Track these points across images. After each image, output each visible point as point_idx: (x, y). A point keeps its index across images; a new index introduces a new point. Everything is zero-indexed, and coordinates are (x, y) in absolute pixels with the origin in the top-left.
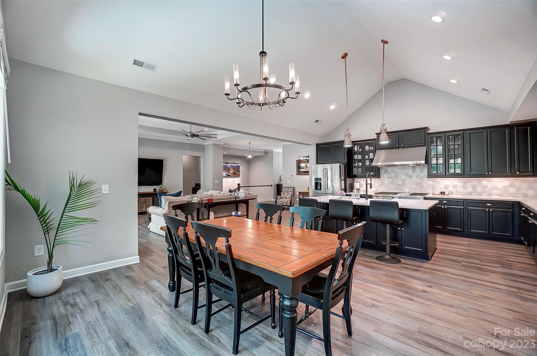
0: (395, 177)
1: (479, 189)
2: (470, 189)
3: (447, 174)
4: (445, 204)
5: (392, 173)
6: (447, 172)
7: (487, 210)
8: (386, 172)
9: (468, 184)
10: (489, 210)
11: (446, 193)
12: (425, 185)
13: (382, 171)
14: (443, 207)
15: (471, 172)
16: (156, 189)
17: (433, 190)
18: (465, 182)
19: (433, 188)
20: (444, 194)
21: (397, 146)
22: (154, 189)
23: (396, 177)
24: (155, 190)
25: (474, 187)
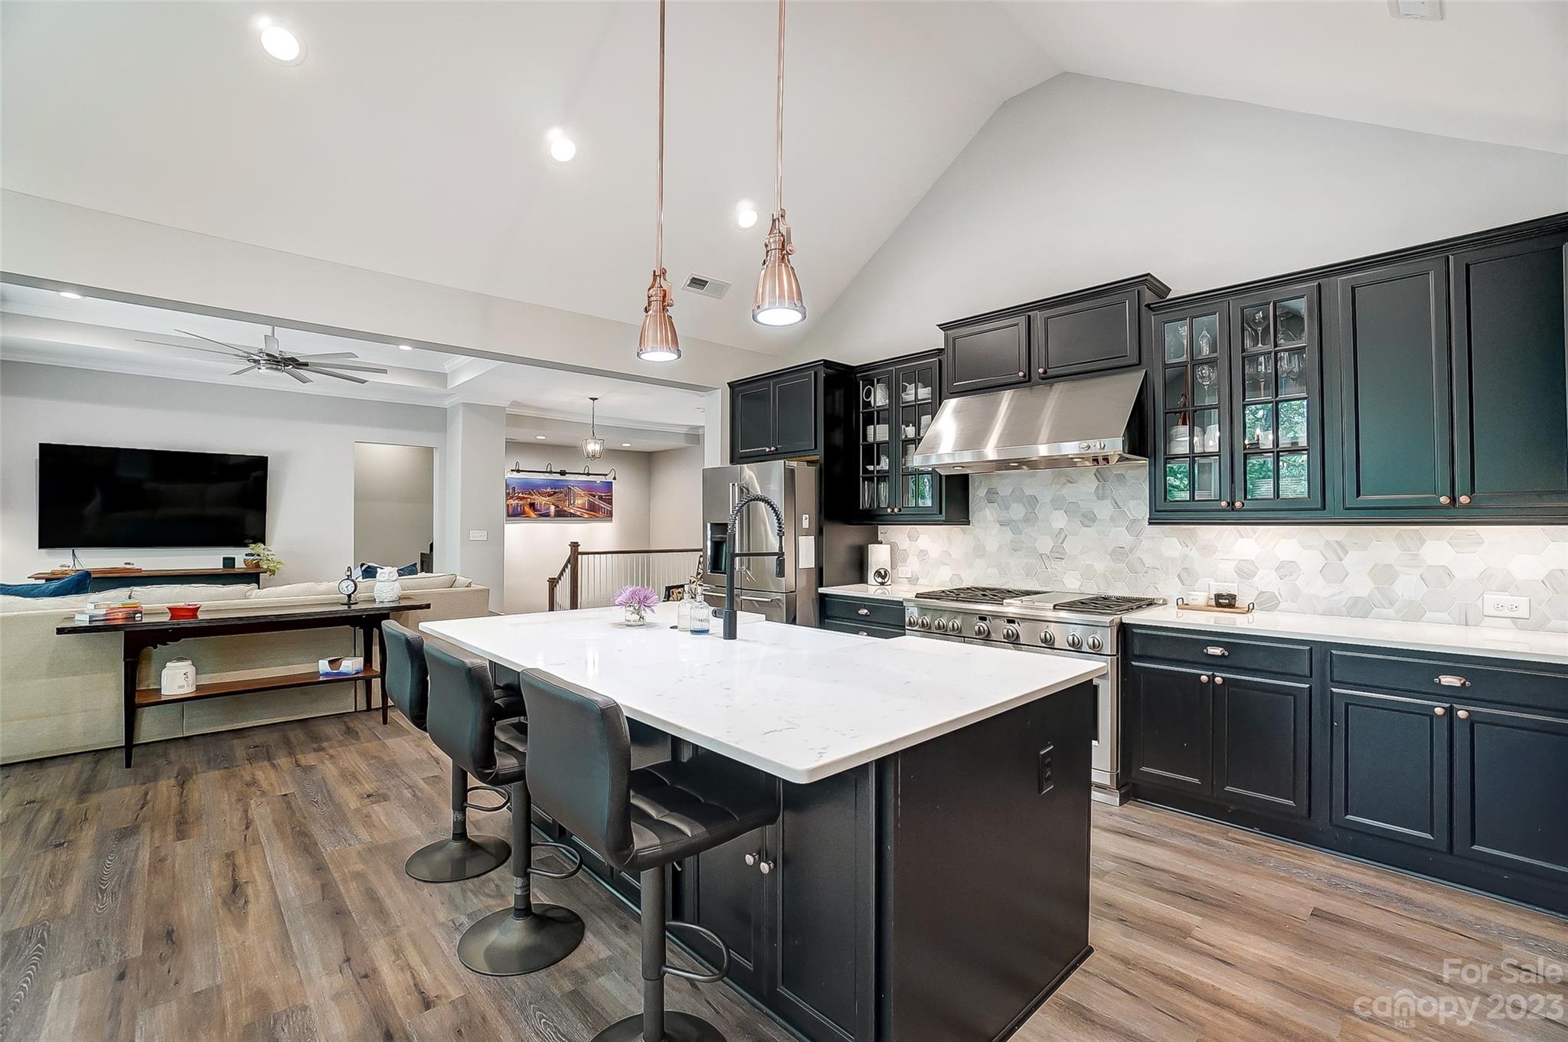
0: (1026, 520)
1: (1407, 586)
2: (1361, 586)
3: (1238, 504)
4: (1214, 663)
5: (1015, 502)
6: (1239, 494)
7: (1439, 711)
8: (991, 496)
9: (1352, 559)
10: (1450, 712)
11: (1242, 602)
12: (1149, 561)
13: (977, 493)
14: (1204, 678)
15: (1358, 495)
16: (234, 558)
17: (1183, 585)
18: (1335, 545)
19: (1186, 575)
20: (1231, 606)
21: (1021, 374)
22: (224, 558)
23: (1030, 519)
24: (229, 562)
25: (1383, 575)
